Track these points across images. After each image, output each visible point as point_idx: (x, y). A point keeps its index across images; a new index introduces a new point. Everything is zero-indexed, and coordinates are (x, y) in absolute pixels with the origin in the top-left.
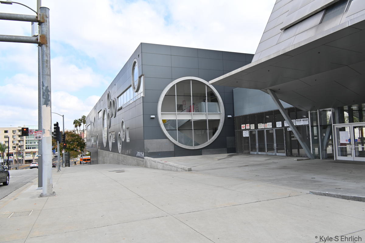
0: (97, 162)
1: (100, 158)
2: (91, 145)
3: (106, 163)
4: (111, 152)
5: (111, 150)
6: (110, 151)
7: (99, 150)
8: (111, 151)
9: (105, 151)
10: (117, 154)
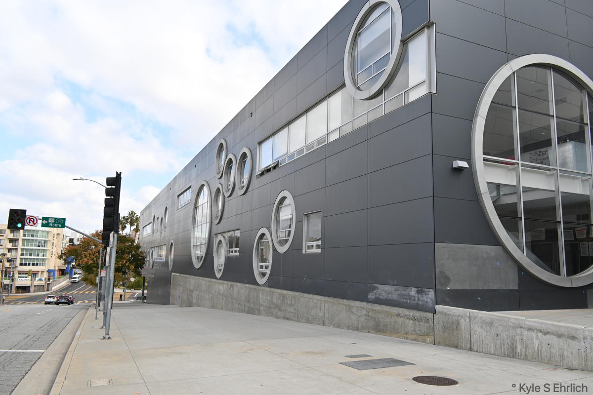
0: (165, 300)
1: (176, 292)
2: (151, 264)
3: (199, 306)
4: (222, 281)
5: (218, 275)
6: (215, 278)
7: (173, 274)
8: (220, 279)
9: (198, 277)
10: (247, 285)
